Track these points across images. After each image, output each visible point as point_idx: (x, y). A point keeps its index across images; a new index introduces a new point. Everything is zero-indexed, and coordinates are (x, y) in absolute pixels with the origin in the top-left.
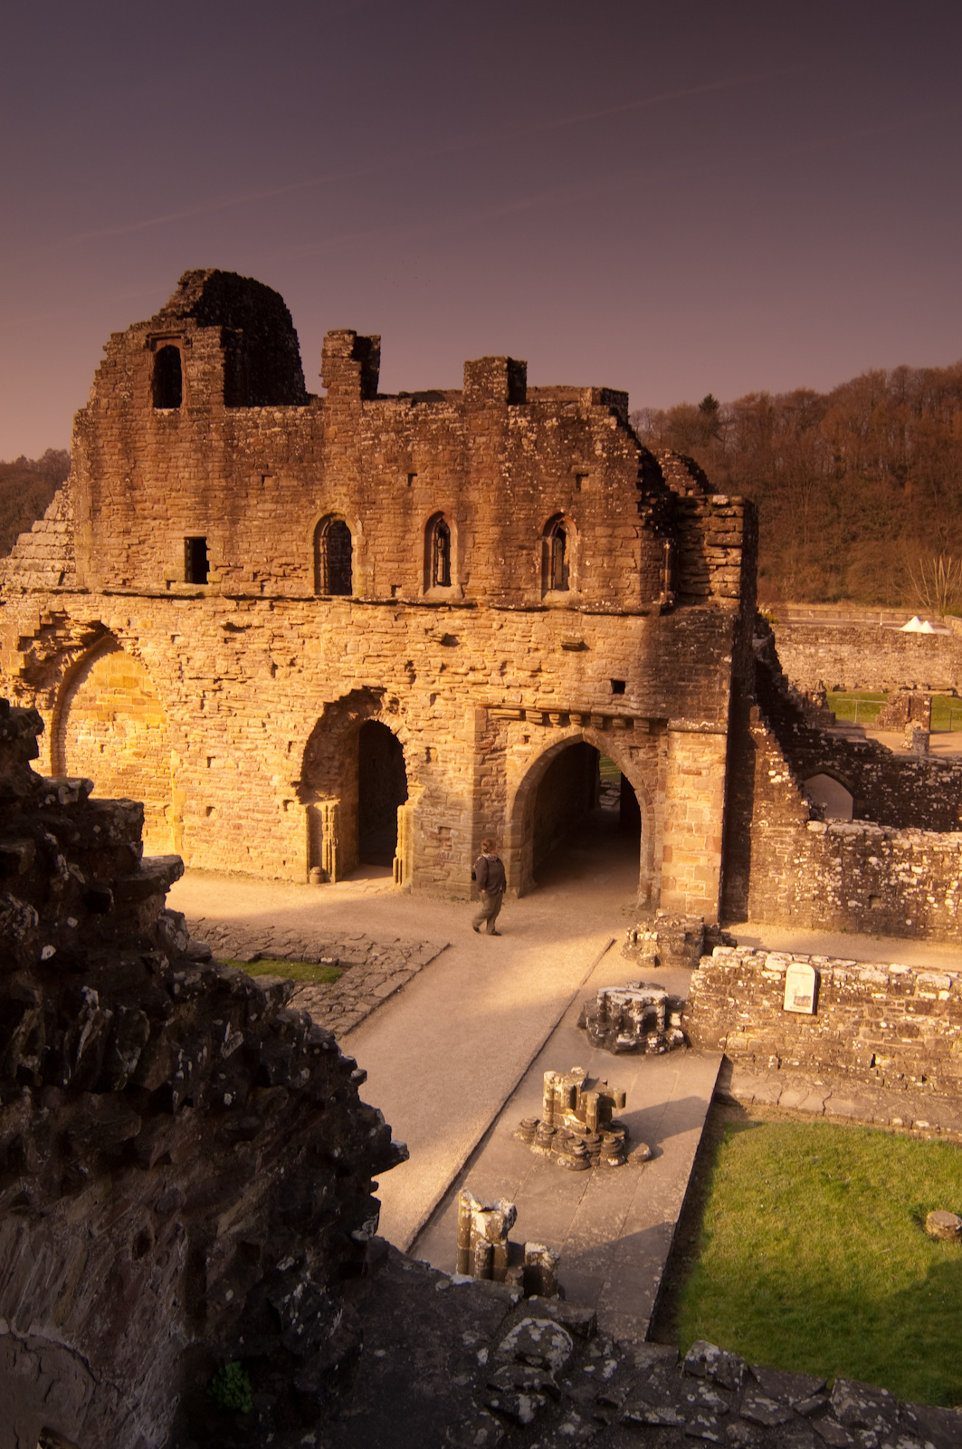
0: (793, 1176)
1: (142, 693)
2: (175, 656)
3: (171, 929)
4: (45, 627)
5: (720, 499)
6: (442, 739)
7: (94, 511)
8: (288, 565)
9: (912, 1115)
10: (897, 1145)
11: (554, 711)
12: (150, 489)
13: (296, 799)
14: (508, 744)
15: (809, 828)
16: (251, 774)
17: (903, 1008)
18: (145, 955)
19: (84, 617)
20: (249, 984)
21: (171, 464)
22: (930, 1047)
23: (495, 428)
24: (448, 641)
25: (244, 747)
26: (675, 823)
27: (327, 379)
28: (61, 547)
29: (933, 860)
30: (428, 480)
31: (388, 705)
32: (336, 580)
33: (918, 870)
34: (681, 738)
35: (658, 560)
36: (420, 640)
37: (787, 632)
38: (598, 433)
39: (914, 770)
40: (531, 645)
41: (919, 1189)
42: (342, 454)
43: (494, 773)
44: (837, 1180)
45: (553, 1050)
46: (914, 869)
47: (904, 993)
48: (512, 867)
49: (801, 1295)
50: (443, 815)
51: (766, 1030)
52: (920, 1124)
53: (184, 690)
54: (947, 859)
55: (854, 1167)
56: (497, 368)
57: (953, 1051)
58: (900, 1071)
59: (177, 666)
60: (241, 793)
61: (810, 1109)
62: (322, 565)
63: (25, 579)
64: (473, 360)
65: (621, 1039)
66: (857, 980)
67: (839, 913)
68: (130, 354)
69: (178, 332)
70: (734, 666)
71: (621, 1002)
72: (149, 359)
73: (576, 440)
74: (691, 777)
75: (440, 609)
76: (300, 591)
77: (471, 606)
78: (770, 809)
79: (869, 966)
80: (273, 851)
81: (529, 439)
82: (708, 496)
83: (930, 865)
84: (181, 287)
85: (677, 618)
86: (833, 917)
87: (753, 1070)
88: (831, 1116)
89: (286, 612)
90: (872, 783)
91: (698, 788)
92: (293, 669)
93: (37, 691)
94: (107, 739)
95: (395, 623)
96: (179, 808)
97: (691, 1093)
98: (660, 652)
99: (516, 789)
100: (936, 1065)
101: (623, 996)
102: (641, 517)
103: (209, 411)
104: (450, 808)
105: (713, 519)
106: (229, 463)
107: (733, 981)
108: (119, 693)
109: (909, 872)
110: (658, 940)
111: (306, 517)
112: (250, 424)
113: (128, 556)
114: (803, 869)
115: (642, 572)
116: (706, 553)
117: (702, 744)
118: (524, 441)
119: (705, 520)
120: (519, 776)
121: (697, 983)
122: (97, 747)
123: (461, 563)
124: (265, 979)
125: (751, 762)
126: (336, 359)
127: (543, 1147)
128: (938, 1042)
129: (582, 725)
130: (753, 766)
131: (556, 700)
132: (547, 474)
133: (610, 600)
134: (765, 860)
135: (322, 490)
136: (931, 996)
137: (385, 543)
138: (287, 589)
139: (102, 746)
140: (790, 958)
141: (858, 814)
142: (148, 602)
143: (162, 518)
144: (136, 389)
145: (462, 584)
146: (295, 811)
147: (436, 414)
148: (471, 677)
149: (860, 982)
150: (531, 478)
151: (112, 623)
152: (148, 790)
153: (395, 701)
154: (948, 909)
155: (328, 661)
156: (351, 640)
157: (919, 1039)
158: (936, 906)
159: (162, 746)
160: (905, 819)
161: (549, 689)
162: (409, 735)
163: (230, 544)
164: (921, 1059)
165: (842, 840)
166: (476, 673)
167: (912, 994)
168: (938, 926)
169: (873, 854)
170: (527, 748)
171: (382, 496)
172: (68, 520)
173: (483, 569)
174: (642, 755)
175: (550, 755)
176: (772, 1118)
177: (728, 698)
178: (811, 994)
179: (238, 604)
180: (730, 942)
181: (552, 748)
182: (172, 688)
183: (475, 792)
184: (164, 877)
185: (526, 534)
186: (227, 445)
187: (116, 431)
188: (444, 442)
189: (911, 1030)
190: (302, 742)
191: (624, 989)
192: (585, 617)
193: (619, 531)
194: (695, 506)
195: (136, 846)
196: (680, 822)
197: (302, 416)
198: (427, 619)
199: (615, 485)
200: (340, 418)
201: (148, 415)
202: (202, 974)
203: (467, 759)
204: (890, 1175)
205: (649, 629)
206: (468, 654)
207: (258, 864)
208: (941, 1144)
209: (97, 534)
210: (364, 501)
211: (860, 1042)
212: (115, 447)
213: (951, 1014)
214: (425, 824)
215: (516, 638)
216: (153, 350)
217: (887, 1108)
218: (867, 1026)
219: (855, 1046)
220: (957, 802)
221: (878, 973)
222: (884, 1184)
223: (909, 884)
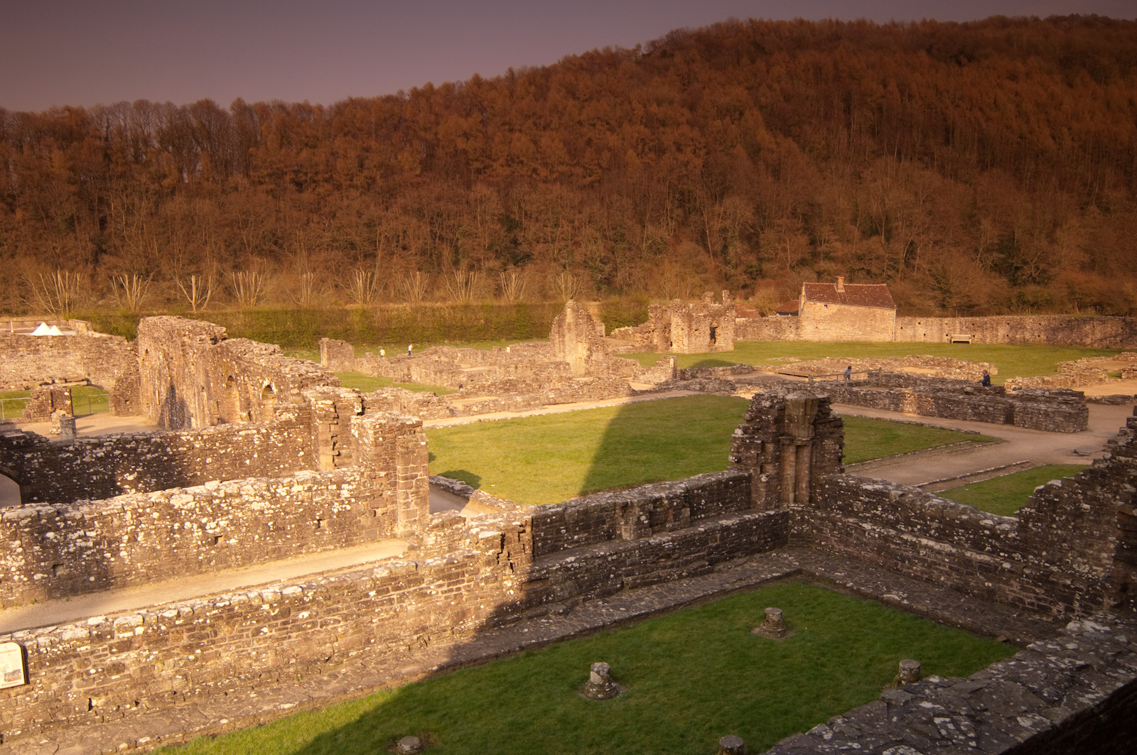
9: (134, 736)
17: (107, 652)
22: (137, 675)
29: (104, 523)
33: (93, 534)
39: (71, 452)
46: (88, 534)
47: (107, 640)
52: (142, 740)
54: (115, 520)
57: (156, 672)
58: (115, 704)
66: (61, 641)
67: (27, 588)
79: (70, 627)
83: (102, 528)
86: (22, 593)
90: (35, 469)
100: (145, 687)
109: (85, 537)
128: (142, 670)
136: (130, 634)
141: (26, 499)
149: (65, 642)
154: (124, 560)
157: (127, 672)
158: (113, 559)
160: (71, 494)
164: (131, 688)
165: (18, 524)
167: (112, 638)
168: (118, 575)
169: (50, 530)
178: (20, 666)
189: (118, 668)
208: (163, 750)
211: (76, 692)
213: (148, 644)
217: (111, 739)
218: (78, 677)
219: (71, 697)
220: (113, 471)
221: (78, 630)
223: (86, 547)
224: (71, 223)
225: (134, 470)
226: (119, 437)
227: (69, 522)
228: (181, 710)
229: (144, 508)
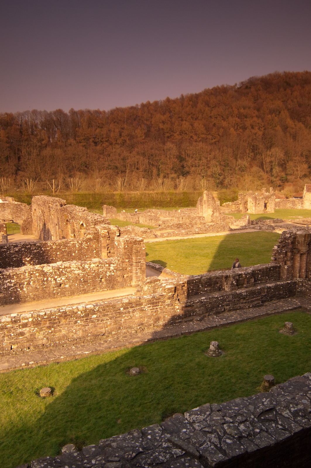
9: (28, 361)
10: (25, 372)
17: (18, 328)
22: (29, 337)
29: (18, 277)
39: (6, 249)
41: (35, 384)
44: (8, 391)
46: (12, 281)
47: (18, 322)
52: (31, 363)
54: (22, 276)
55: (13, 385)
57: (36, 336)
58: (21, 348)
79: (4, 317)
83: (17, 279)
100: (32, 342)
109: (10, 282)
128: (31, 335)
136: (26, 321)
149: (2, 323)
154: (25, 292)
157: (25, 336)
158: (21, 291)
160: (5, 265)
164: (27, 342)
167: (20, 322)
168: (23, 297)
189: (22, 334)
204: (25, 383)
208: (39, 367)
211: (6, 342)
213: (34, 325)
217: (19, 362)
218: (7, 337)
219: (4, 344)
220: (21, 257)
221: (8, 318)
222: (24, 387)
223: (11, 286)
224: (7, 159)
225: (29, 256)
226: (24, 243)
227: (4, 276)
228: (46, 352)
229: (33, 272)
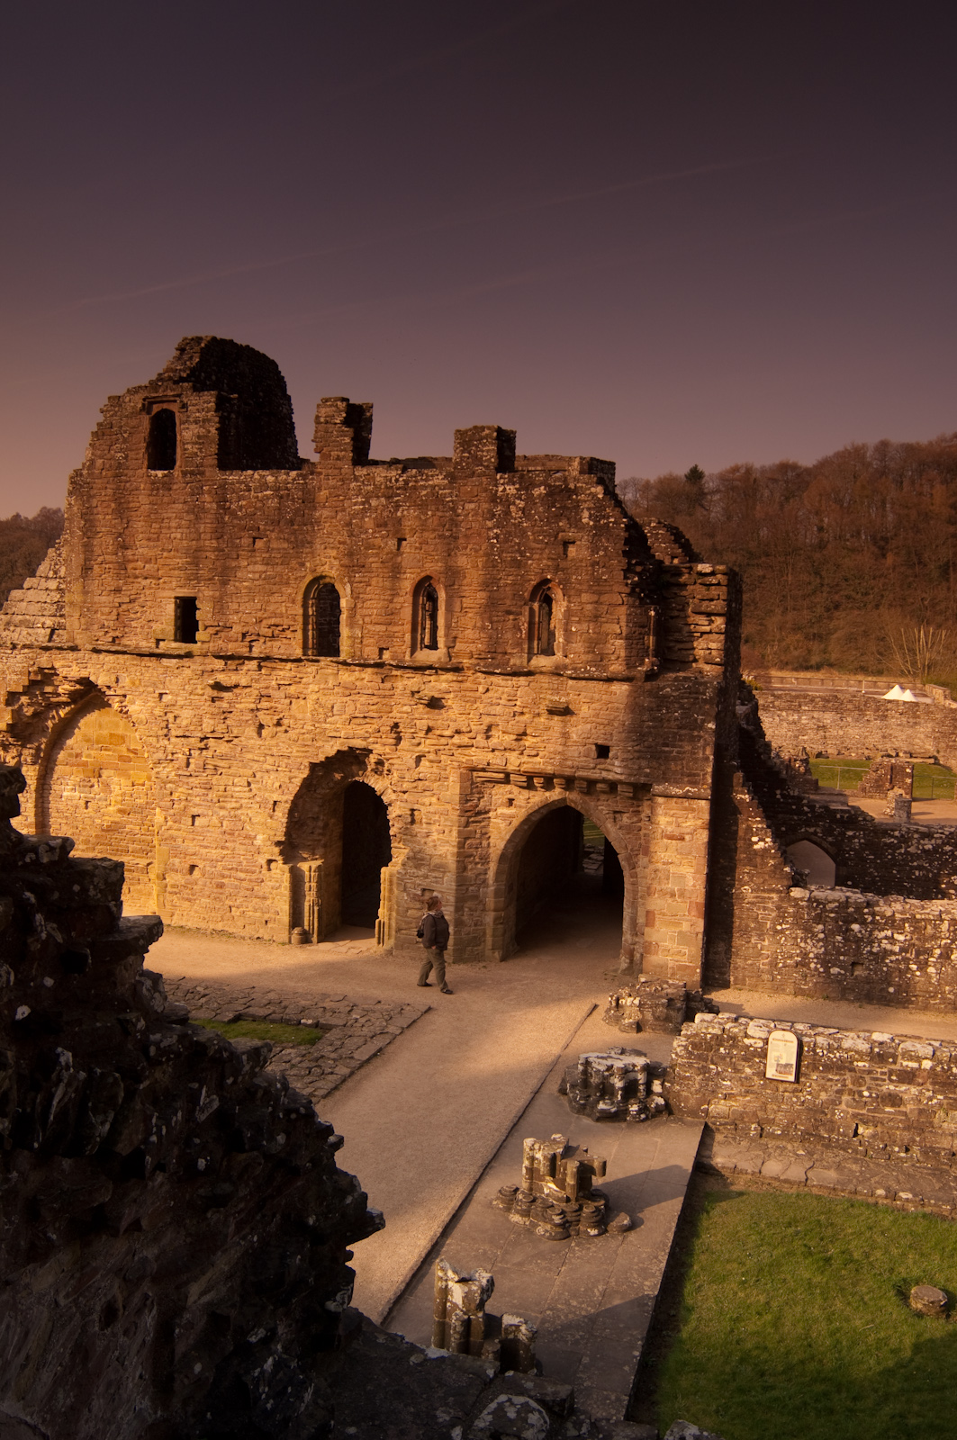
0: (775, 1248)
1: (128, 750)
2: (162, 714)
3: (148, 990)
4: (33, 683)
5: (704, 568)
6: (427, 801)
7: (86, 569)
8: (277, 626)
9: (895, 1186)
10: (880, 1217)
11: (539, 775)
12: (142, 549)
13: (279, 858)
14: (493, 807)
15: (792, 894)
16: (236, 832)
17: (885, 1078)
18: (121, 1017)
19: (72, 674)
20: (226, 1047)
21: (163, 525)
22: (913, 1117)
23: (484, 495)
24: (435, 704)
25: (229, 806)
26: (658, 888)
27: (319, 445)
28: (52, 604)
29: (915, 928)
30: (417, 545)
31: (373, 766)
32: (324, 642)
33: (901, 938)
34: (664, 803)
35: (643, 627)
36: (407, 702)
37: (771, 699)
38: (585, 501)
39: (896, 837)
40: (516, 709)
41: (903, 1262)
42: (333, 518)
43: (478, 836)
44: (820, 1252)
45: (533, 1116)
46: (896, 936)
47: (887, 1062)
48: (494, 930)
49: (784, 1372)
50: (426, 877)
51: (748, 1098)
52: (903, 1195)
53: (170, 748)
54: (929, 927)
55: (837, 1239)
56: (487, 437)
57: (936, 1121)
58: (883, 1141)
59: (164, 724)
60: (225, 852)
61: (792, 1179)
62: (310, 627)
63: (15, 635)
64: (463, 428)
65: (601, 1106)
66: (839, 1048)
67: (821, 980)
68: (126, 416)
69: (174, 396)
70: (717, 732)
71: (602, 1068)
72: (145, 422)
73: (564, 507)
74: (674, 842)
75: (427, 672)
76: (288, 652)
77: (457, 669)
78: (753, 875)
79: (852, 1034)
80: (255, 911)
81: (517, 506)
82: (692, 565)
83: (912, 933)
84: (178, 352)
85: (662, 684)
86: (816, 984)
87: (734, 1139)
88: (813, 1186)
89: (274, 673)
90: (854, 850)
91: (681, 854)
92: (279, 729)
93: (23, 746)
94: (92, 795)
95: (381, 685)
96: (162, 866)
97: (672, 1162)
98: (645, 718)
99: (499, 852)
100: (919, 1135)
101: (604, 1062)
102: (627, 585)
103: (202, 473)
104: (434, 870)
105: (698, 586)
106: (221, 525)
107: (715, 1047)
108: (105, 750)
109: (891, 940)
110: (640, 1005)
111: (296, 579)
112: (243, 486)
113: (118, 615)
114: (786, 936)
115: (627, 638)
116: (690, 620)
117: (686, 809)
118: (513, 508)
119: (690, 588)
120: (502, 839)
121: (678, 1050)
122: (82, 803)
123: (448, 627)
124: (242, 1042)
125: (735, 828)
126: (329, 425)
127: (522, 1216)
128: (921, 1112)
129: (566, 789)
130: (736, 832)
131: (540, 764)
132: (535, 541)
133: (595, 666)
134: (747, 926)
135: (312, 553)
136: (915, 1065)
137: (373, 606)
138: (275, 650)
139: (87, 802)
140: (772, 1025)
141: (840, 881)
142: (137, 660)
143: (153, 577)
144: (131, 450)
145: (449, 648)
146: (278, 871)
147: (426, 480)
148: (457, 740)
149: (843, 1050)
150: (518, 544)
151: (101, 680)
152: (131, 847)
153: (380, 763)
154: (931, 977)
155: (315, 722)
156: (337, 700)
157: (902, 1109)
158: (918, 973)
159: (147, 803)
160: (888, 886)
161: (534, 753)
162: (393, 797)
163: (220, 605)
164: (904, 1129)
165: (824, 907)
166: (462, 736)
167: (895, 1062)
168: (921, 993)
169: (855, 921)
170: (511, 811)
171: (371, 560)
172: (60, 578)
173: (470, 634)
174: (625, 819)
175: (533, 819)
176: (753, 1188)
177: (711, 764)
178: (793, 1061)
179: (226, 664)
180: (713, 1009)
181: (535, 812)
182: (158, 746)
183: (459, 854)
184: (142, 937)
185: (513, 599)
186: (219, 507)
187: (110, 491)
188: (433, 508)
189: (894, 1100)
190: (286, 802)
191: (605, 1055)
192: (570, 682)
193: (605, 598)
194: (680, 574)
195: (116, 906)
196: (663, 887)
197: (294, 480)
198: (414, 681)
199: (601, 553)
200: (331, 482)
201: (142, 477)
202: (179, 1036)
203: (452, 821)
204: (873, 1248)
205: (633, 695)
206: (454, 717)
207: (240, 924)
208: (924, 1216)
209: (88, 592)
210: (354, 564)
211: (843, 1111)
212: (108, 506)
213: (934, 1084)
214: (409, 885)
215: (501, 702)
216: (148, 413)
217: (869, 1179)
218: (849, 1095)
219: (837, 1115)
220: (939, 870)
221: (860, 1041)
222: (868, 1257)
223: (891, 951)
226: (952, 830)
227: (878, 918)
